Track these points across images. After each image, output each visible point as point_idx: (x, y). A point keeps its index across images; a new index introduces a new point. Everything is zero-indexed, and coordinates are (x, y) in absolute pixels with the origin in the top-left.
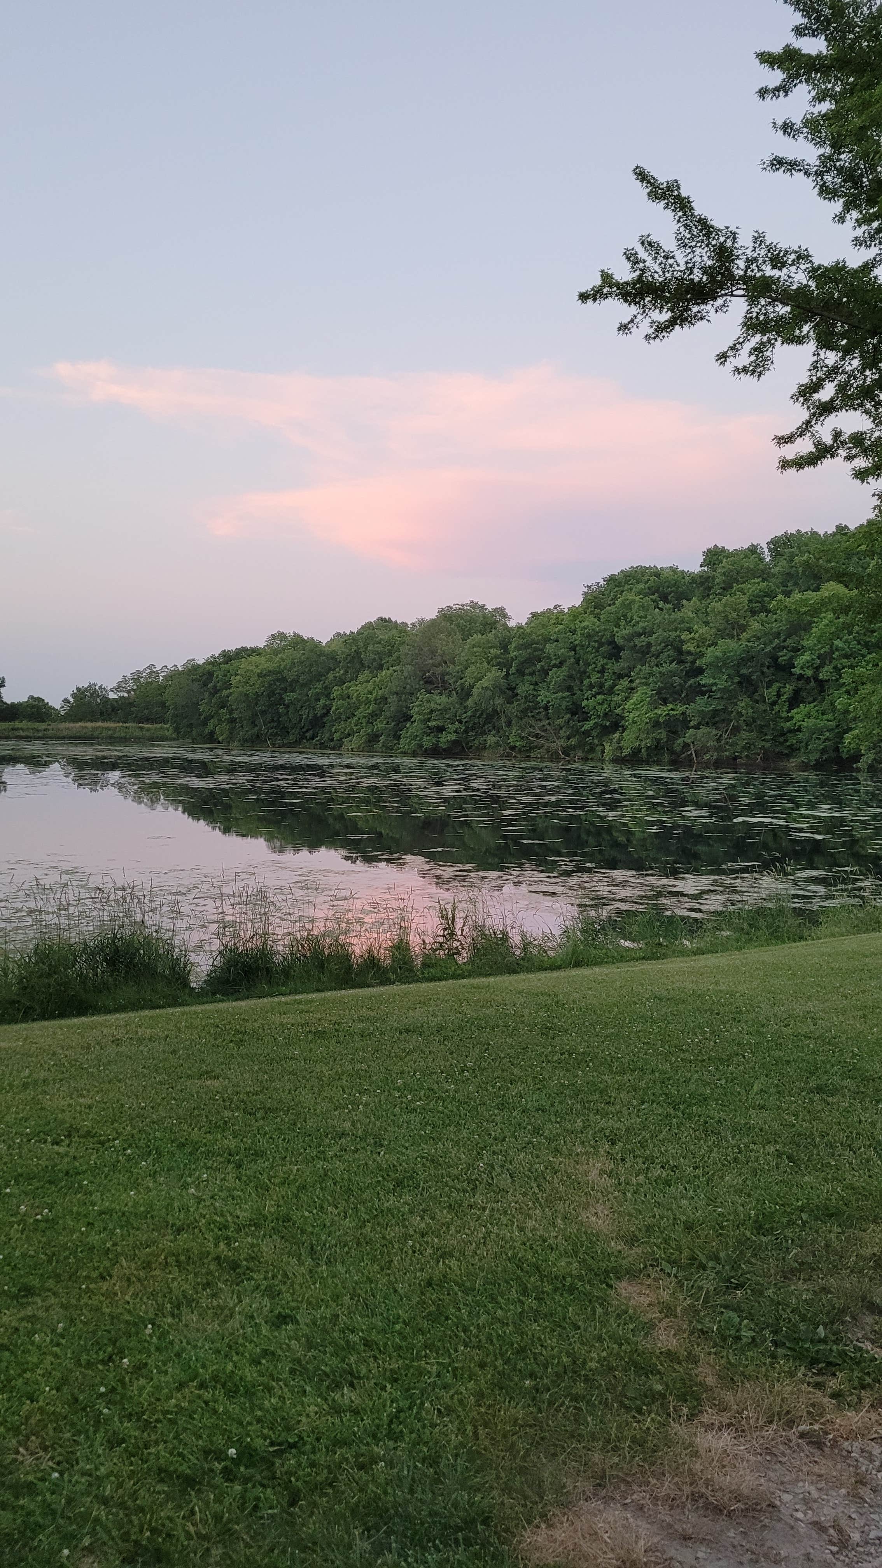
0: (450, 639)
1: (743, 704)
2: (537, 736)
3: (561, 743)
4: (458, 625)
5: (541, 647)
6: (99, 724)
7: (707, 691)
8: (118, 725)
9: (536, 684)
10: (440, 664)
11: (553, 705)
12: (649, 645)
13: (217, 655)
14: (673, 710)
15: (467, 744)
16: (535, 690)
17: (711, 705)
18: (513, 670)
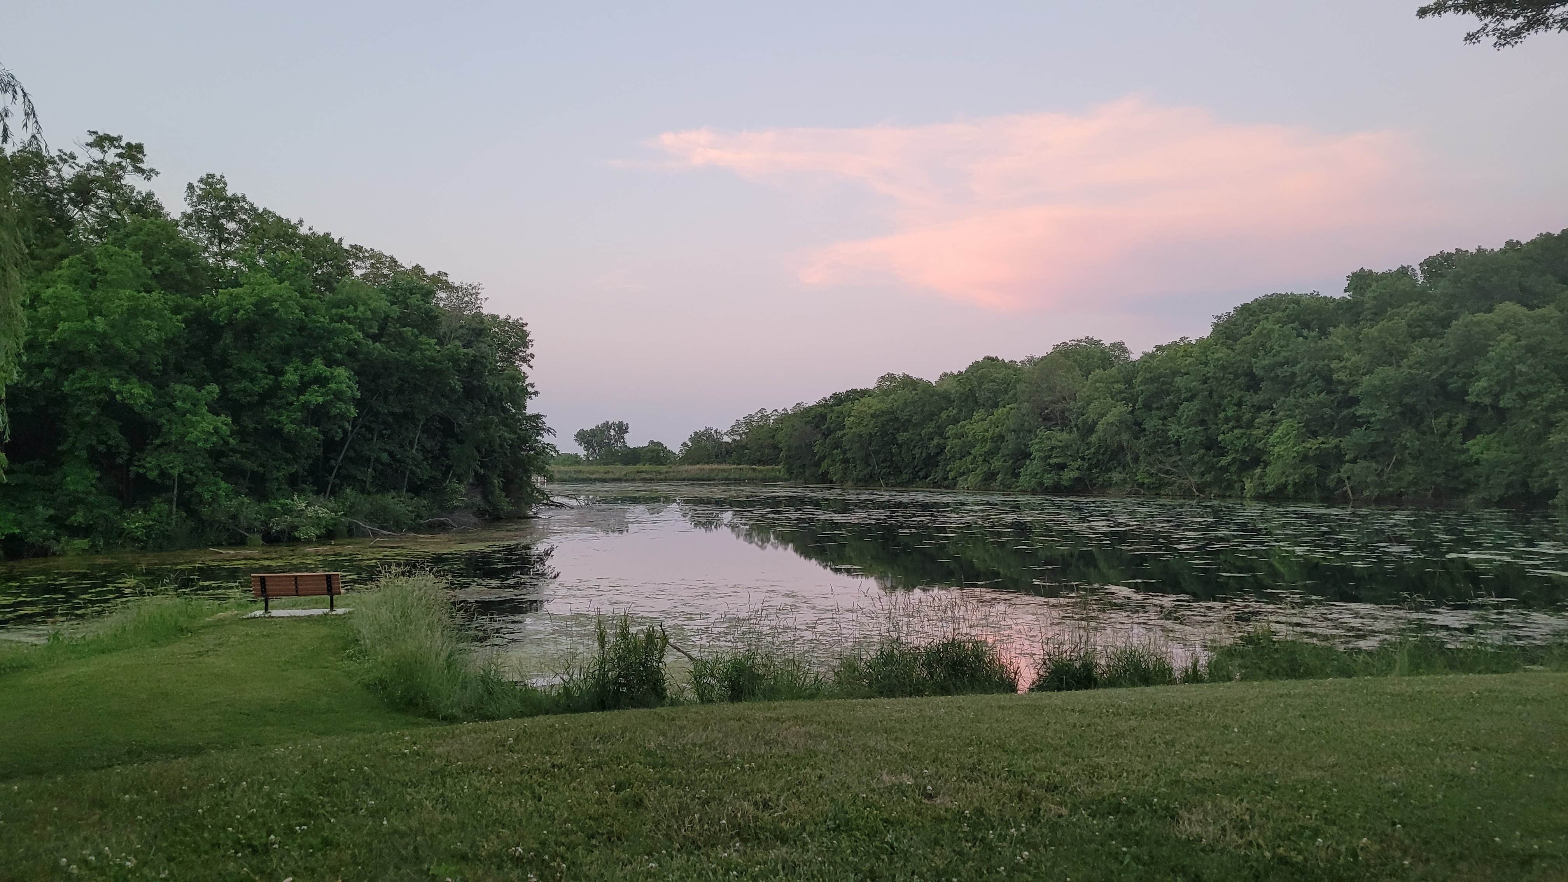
0: (1070, 376)
1: (1408, 436)
2: (1167, 472)
3: (1194, 480)
4: (1075, 361)
5: (1169, 380)
6: (715, 466)
7: (1364, 423)
8: (732, 467)
9: (1165, 418)
10: (1059, 401)
11: (1185, 440)
12: (1293, 375)
13: (828, 398)
14: (1323, 443)
15: (1091, 481)
16: (1163, 424)
17: (1370, 437)
18: (1139, 405)
